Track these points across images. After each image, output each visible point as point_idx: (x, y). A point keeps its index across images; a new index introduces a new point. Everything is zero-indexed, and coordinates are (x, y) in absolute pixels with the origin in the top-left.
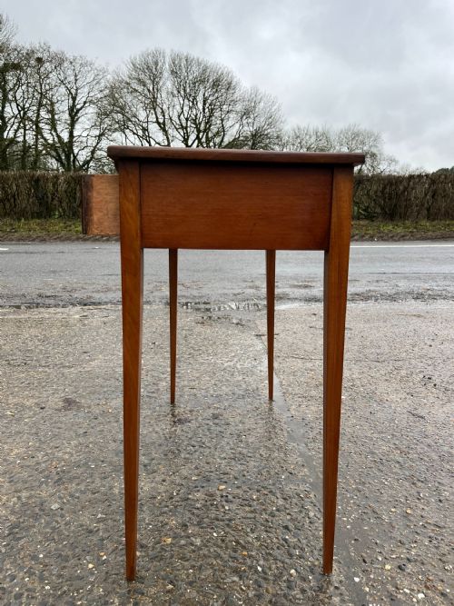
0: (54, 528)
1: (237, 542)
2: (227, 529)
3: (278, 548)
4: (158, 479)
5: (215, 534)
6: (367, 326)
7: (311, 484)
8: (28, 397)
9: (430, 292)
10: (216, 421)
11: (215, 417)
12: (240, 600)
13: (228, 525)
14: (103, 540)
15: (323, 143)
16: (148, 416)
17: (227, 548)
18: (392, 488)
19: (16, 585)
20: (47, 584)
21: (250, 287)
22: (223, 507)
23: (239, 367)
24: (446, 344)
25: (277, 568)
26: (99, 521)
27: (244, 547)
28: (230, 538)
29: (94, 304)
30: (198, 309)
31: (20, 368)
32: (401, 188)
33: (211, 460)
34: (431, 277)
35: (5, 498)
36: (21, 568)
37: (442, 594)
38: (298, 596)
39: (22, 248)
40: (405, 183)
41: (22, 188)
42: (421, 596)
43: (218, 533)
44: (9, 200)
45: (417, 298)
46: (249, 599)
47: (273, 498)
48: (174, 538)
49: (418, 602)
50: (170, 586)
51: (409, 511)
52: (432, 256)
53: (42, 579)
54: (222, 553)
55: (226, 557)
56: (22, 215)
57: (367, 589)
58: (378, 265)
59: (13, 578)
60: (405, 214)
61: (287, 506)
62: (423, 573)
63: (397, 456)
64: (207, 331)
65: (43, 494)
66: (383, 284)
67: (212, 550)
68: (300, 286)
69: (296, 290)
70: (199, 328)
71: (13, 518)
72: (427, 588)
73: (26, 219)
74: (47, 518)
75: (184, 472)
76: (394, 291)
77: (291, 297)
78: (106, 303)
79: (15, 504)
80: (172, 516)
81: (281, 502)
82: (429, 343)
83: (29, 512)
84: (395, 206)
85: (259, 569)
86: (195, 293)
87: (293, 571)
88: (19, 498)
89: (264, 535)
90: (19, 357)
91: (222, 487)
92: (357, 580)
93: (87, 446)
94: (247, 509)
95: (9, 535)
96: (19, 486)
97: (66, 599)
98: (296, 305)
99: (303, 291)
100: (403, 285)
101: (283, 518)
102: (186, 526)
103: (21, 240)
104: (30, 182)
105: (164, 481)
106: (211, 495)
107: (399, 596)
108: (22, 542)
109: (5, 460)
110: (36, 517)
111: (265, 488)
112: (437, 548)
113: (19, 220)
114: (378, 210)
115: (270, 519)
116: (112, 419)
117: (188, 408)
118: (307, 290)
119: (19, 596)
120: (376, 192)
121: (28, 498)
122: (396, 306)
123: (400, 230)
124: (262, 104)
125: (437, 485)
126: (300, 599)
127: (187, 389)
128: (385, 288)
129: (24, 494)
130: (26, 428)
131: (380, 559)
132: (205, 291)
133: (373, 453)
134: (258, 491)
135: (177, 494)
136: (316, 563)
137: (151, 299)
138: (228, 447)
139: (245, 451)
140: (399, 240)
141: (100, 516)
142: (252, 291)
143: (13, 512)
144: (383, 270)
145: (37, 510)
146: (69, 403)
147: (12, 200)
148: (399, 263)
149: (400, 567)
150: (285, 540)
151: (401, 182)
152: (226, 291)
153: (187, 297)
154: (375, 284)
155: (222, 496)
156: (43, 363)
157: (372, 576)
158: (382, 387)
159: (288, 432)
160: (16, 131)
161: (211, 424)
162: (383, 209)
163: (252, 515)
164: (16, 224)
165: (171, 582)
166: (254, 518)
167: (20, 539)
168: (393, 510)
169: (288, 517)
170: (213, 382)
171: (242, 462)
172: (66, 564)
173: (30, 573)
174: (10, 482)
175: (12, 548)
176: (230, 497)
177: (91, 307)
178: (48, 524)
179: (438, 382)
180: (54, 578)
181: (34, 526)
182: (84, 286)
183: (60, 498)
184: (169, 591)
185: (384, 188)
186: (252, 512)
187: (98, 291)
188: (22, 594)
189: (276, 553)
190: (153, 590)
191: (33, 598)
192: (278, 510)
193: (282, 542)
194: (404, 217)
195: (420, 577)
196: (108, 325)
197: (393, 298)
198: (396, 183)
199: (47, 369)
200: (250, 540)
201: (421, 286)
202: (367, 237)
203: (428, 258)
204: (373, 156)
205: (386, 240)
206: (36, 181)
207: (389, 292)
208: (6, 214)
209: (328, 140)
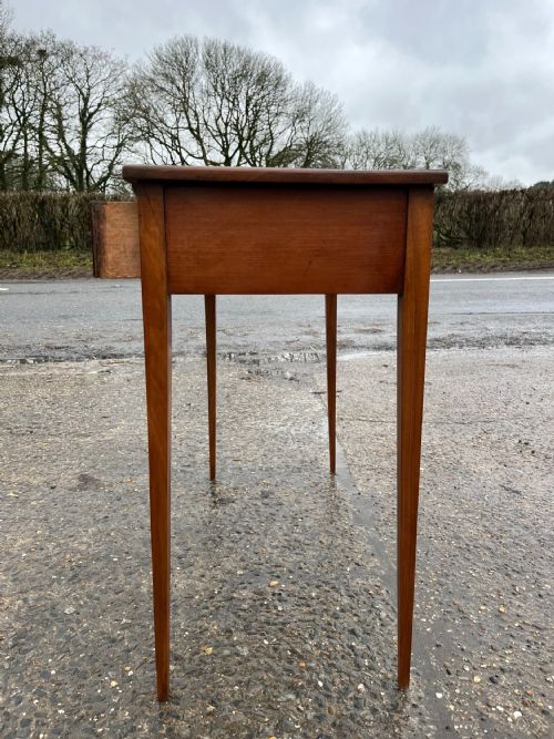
0: (68, 638)
1: (293, 652)
2: (280, 635)
3: (343, 657)
4: (196, 573)
5: (266, 642)
6: (450, 379)
7: (383, 577)
8: (34, 473)
9: (527, 336)
10: (266, 501)
11: (265, 495)
12: (297, 723)
13: (281, 630)
14: (129, 651)
15: (394, 152)
16: (183, 495)
17: (280, 659)
18: (480, 580)
19: (22, 709)
20: (60, 708)
21: (307, 333)
22: (276, 607)
23: (293, 432)
24: (547, 401)
25: (342, 683)
26: (124, 627)
27: (301, 657)
28: (284, 646)
29: (115, 356)
30: (243, 362)
31: (25, 438)
32: (491, 207)
33: (259, 549)
34: (528, 317)
35: (7, 601)
36: (29, 688)
37: (543, 712)
38: (367, 717)
39: (25, 287)
40: (496, 201)
41: (24, 213)
42: (517, 714)
43: (270, 640)
44: (8, 228)
45: (511, 344)
46: (308, 721)
47: (336, 596)
48: (215, 647)
49: (514, 722)
50: (211, 708)
51: (502, 609)
52: (529, 290)
53: (54, 701)
54: (275, 666)
55: (279, 669)
56: (24, 246)
57: (452, 707)
58: (463, 303)
59: (19, 700)
60: (496, 239)
61: (354, 605)
62: (520, 687)
63: (486, 540)
64: (254, 388)
65: (55, 595)
66: (469, 327)
67: (262, 662)
68: (367, 331)
69: (362, 336)
70: (244, 385)
71: (18, 626)
72: (525, 704)
73: (30, 251)
74: (60, 625)
75: (228, 565)
76: (482, 336)
77: (358, 343)
78: (130, 355)
79: (20, 608)
80: (213, 619)
81: (346, 601)
82: (525, 400)
83: (38, 618)
84: (484, 229)
85: (321, 684)
86: (240, 342)
87: (361, 686)
88: (25, 600)
89: (325, 642)
90: (23, 424)
91: (274, 583)
92: (439, 695)
93: (109, 535)
94: (305, 609)
95: (13, 647)
96: (26, 585)
97: (85, 725)
98: (363, 354)
99: (371, 338)
100: (494, 328)
101: (349, 621)
102: (231, 632)
103: (24, 277)
104: (32, 205)
105: (203, 576)
106: (261, 593)
107: (490, 715)
108: (29, 655)
109: (8, 553)
110: (47, 624)
111: (327, 583)
112: (536, 654)
113: (22, 252)
114: (463, 234)
115: (333, 621)
116: (138, 500)
117: (231, 485)
118: (376, 336)
119: (26, 723)
120: (460, 212)
121: (37, 600)
122: (485, 354)
123: (489, 259)
124: (319, 104)
125: (536, 575)
126: (370, 721)
127: (230, 461)
128: (472, 332)
129: (32, 596)
130: (32, 512)
131: (467, 669)
132: (251, 339)
133: (458, 538)
134: (318, 587)
135: (219, 592)
136: (390, 675)
137: (185, 350)
138: (281, 533)
139: (301, 538)
140: (488, 272)
141: (124, 621)
142: (309, 338)
143: (18, 618)
144: (468, 309)
145: (47, 614)
146: (86, 481)
147: (12, 228)
148: (488, 301)
149: (491, 679)
150: (352, 647)
151: (491, 199)
152: (276, 338)
153: (230, 347)
154: (460, 327)
155: (274, 595)
156: (53, 431)
157: (458, 691)
158: (469, 454)
159: (354, 513)
160: (15, 142)
161: (259, 503)
162: (468, 233)
163: (311, 618)
164: (18, 258)
165: (213, 703)
166: (314, 621)
167: (27, 651)
168: (483, 608)
169: (355, 619)
170: (262, 452)
171: (297, 551)
172: (85, 682)
173: (40, 694)
174: (14, 580)
175: (18, 662)
176: (284, 595)
177: (111, 360)
178: (61, 632)
179: (536, 448)
180: (69, 699)
181: (44, 635)
182: (103, 334)
183: (76, 599)
184: (210, 714)
185: (470, 208)
186: (311, 613)
187: (120, 340)
188: (30, 721)
189: (341, 663)
190: (191, 713)
191: (43, 724)
192: (342, 611)
193: (347, 650)
194: (494, 242)
195: (516, 691)
196: (132, 382)
197: (482, 344)
198: (485, 201)
199: (57, 439)
200: (309, 648)
201: (516, 329)
202: (449, 268)
203: (525, 293)
204: (456, 167)
205: (472, 272)
206: (41, 204)
207: (476, 336)
208: (4, 246)
209: (400, 148)
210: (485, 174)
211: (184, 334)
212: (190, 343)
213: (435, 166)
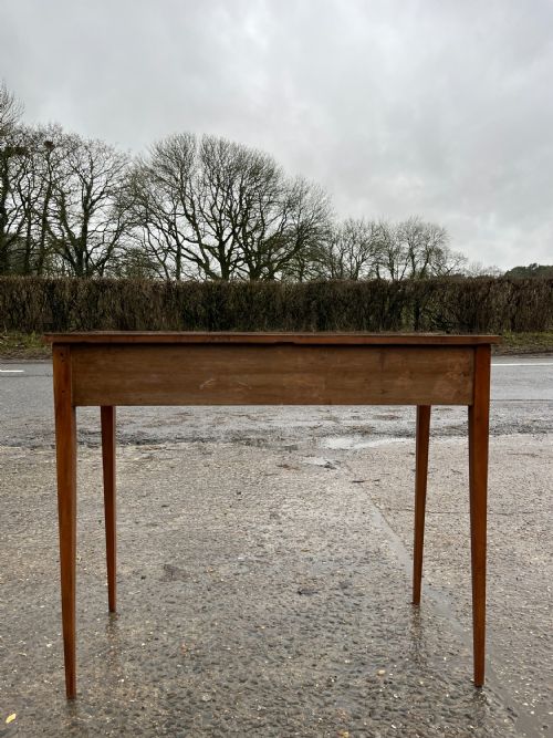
0: (215, 724)
2: (405, 721)
4: (308, 662)
5: (394, 727)
8: (121, 564)
9: (536, 424)
10: (346, 591)
11: (344, 586)
13: (403, 716)
15: (380, 238)
21: (329, 419)
22: (391, 695)
23: (348, 523)
26: (261, 714)
28: (411, 730)
29: (148, 441)
32: (480, 294)
33: (357, 639)
34: (533, 404)
40: (484, 289)
41: (34, 295)
43: (396, 725)
45: (524, 432)
47: (442, 684)
48: (351, 732)
52: (527, 377)
56: (30, 328)
60: (486, 324)
61: (460, 692)
65: (186, 684)
68: (385, 417)
69: (382, 422)
70: (285, 473)
71: (164, 712)
73: (38, 332)
74: (203, 712)
75: (334, 654)
77: (379, 430)
78: (162, 441)
79: (159, 695)
80: (339, 706)
81: (452, 688)
83: (179, 705)
84: (474, 315)
86: (264, 426)
88: (162, 689)
89: (446, 726)
91: (382, 672)
93: (212, 625)
94: (418, 697)
95: (167, 733)
96: (156, 674)
98: (386, 441)
99: (390, 424)
101: (461, 707)
102: (359, 717)
103: (33, 358)
104: (43, 288)
105: (315, 665)
106: (373, 682)
109: (126, 644)
110: (190, 711)
111: (430, 672)
113: (29, 333)
114: (454, 319)
116: (228, 590)
117: (309, 576)
118: (395, 422)
120: (451, 299)
121: (172, 688)
122: (502, 442)
124: (309, 195)
129: (166, 684)
130: (133, 603)
133: (534, 628)
134: (423, 676)
135: (336, 681)
137: (215, 435)
138: (371, 623)
139: (392, 628)
141: (260, 707)
142: (331, 423)
143: (162, 706)
145: (187, 701)
146: (170, 572)
147: (21, 310)
151: (480, 287)
152: (300, 424)
153: (257, 432)
155: (385, 683)
158: (520, 547)
159: (432, 603)
161: (342, 594)
163: (427, 704)
164: (26, 338)
166: (430, 707)
170: (326, 543)
171: (393, 641)
174: (144, 669)
176: (394, 683)
177: (147, 446)
178: (206, 718)
182: (133, 419)
183: (207, 687)
186: (425, 700)
187: (150, 426)
192: (452, 697)
194: (485, 327)
196: (177, 469)
200: (433, 731)
201: (527, 417)
203: (526, 380)
204: (439, 252)
208: (13, 326)
209: (386, 235)
210: (466, 260)
212: (217, 428)
213: (419, 251)
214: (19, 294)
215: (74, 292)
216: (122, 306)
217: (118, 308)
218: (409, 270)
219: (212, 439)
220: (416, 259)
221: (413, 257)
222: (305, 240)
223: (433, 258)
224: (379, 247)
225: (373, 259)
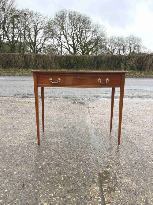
1: (74, 150)
2: (72, 148)
4: (59, 139)
8: (28, 121)
9: (144, 96)
11: (73, 127)
15: (120, 42)
21: (89, 93)
22: (72, 145)
24: (141, 112)
25: (82, 155)
30: (73, 100)
31: (25, 114)
32: (144, 60)
34: (146, 91)
36: (30, 152)
39: (21, 78)
41: (20, 59)
44: (16, 63)
45: (139, 98)
49: (108, 161)
51: (113, 147)
53: (34, 154)
55: (71, 153)
56: (20, 67)
57: (99, 159)
58: (131, 87)
59: (29, 154)
60: (145, 68)
61: (86, 145)
62: (111, 157)
64: (74, 106)
65: (33, 141)
66: (130, 93)
67: (69, 151)
68: (104, 93)
70: (72, 105)
72: (111, 160)
75: (65, 138)
76: (132, 95)
77: (101, 96)
82: (136, 111)
84: (142, 66)
86: (73, 95)
87: (85, 155)
90: (24, 111)
91: (73, 141)
92: (97, 157)
98: (102, 99)
99: (105, 95)
100: (136, 93)
103: (20, 76)
104: (23, 57)
106: (70, 142)
107: (105, 160)
108: (30, 148)
109: (24, 134)
110: (32, 144)
111: (82, 142)
113: (19, 69)
115: (82, 147)
117: (67, 125)
120: (135, 61)
122: (132, 100)
123: (143, 74)
124: (100, 28)
127: (67, 121)
129: (29, 140)
130: (28, 128)
131: (103, 155)
132: (75, 94)
134: (80, 142)
135: (63, 142)
137: (59, 96)
138: (75, 134)
140: (142, 78)
141: (46, 145)
142: (89, 94)
143: (27, 144)
147: (17, 63)
148: (137, 86)
149: (107, 156)
150: (84, 151)
152: (81, 94)
153: (70, 96)
154: (127, 93)
155: (72, 143)
157: (101, 157)
160: (18, 38)
161: (72, 129)
162: (137, 67)
164: (19, 70)
165: (60, 156)
166: (79, 147)
168: (109, 147)
169: (86, 147)
170: (74, 119)
171: (78, 137)
172: (39, 152)
173: (32, 153)
174: (26, 138)
175: (28, 149)
176: (74, 143)
178: (35, 146)
179: (133, 121)
181: (32, 146)
185: (138, 60)
197: (132, 98)
198: (142, 58)
199: (31, 115)
201: (141, 94)
202: (131, 76)
204: (138, 46)
205: (137, 77)
206: (25, 57)
207: (131, 95)
208: (15, 67)
209: (123, 40)
210: (146, 48)
211: (59, 93)
213: (132, 46)
214: (17, 58)
215: (31, 58)
216: (43, 62)
217: (42, 63)
218: (129, 52)
219: (59, 97)
220: (131, 48)
221: (130, 48)
222: (98, 42)
223: (137, 48)
224: (120, 44)
225: (118, 48)
